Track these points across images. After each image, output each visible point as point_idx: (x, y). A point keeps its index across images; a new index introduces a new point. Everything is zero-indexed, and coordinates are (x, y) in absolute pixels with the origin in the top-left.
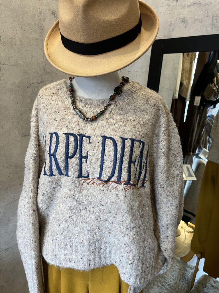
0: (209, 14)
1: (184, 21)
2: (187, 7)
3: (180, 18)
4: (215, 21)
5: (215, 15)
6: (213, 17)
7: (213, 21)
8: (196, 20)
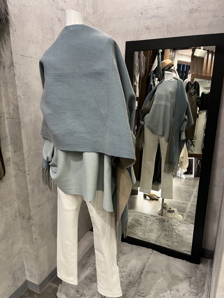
0: (165, 24)
1: (148, 28)
2: (150, 18)
3: (145, 26)
4: (169, 29)
5: (169, 25)
6: (167, 26)
7: (168, 29)
8: (156, 27)
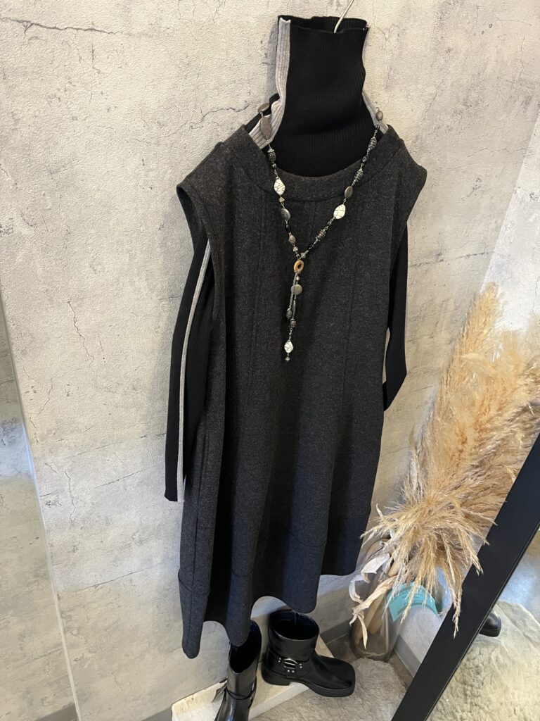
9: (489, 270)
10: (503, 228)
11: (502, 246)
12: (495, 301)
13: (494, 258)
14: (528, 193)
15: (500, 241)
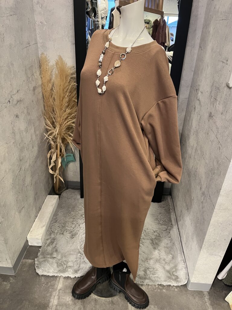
9: (39, 49)
10: (37, 35)
11: (39, 40)
12: (46, 57)
13: (39, 45)
14: (40, 22)
15: (38, 39)
